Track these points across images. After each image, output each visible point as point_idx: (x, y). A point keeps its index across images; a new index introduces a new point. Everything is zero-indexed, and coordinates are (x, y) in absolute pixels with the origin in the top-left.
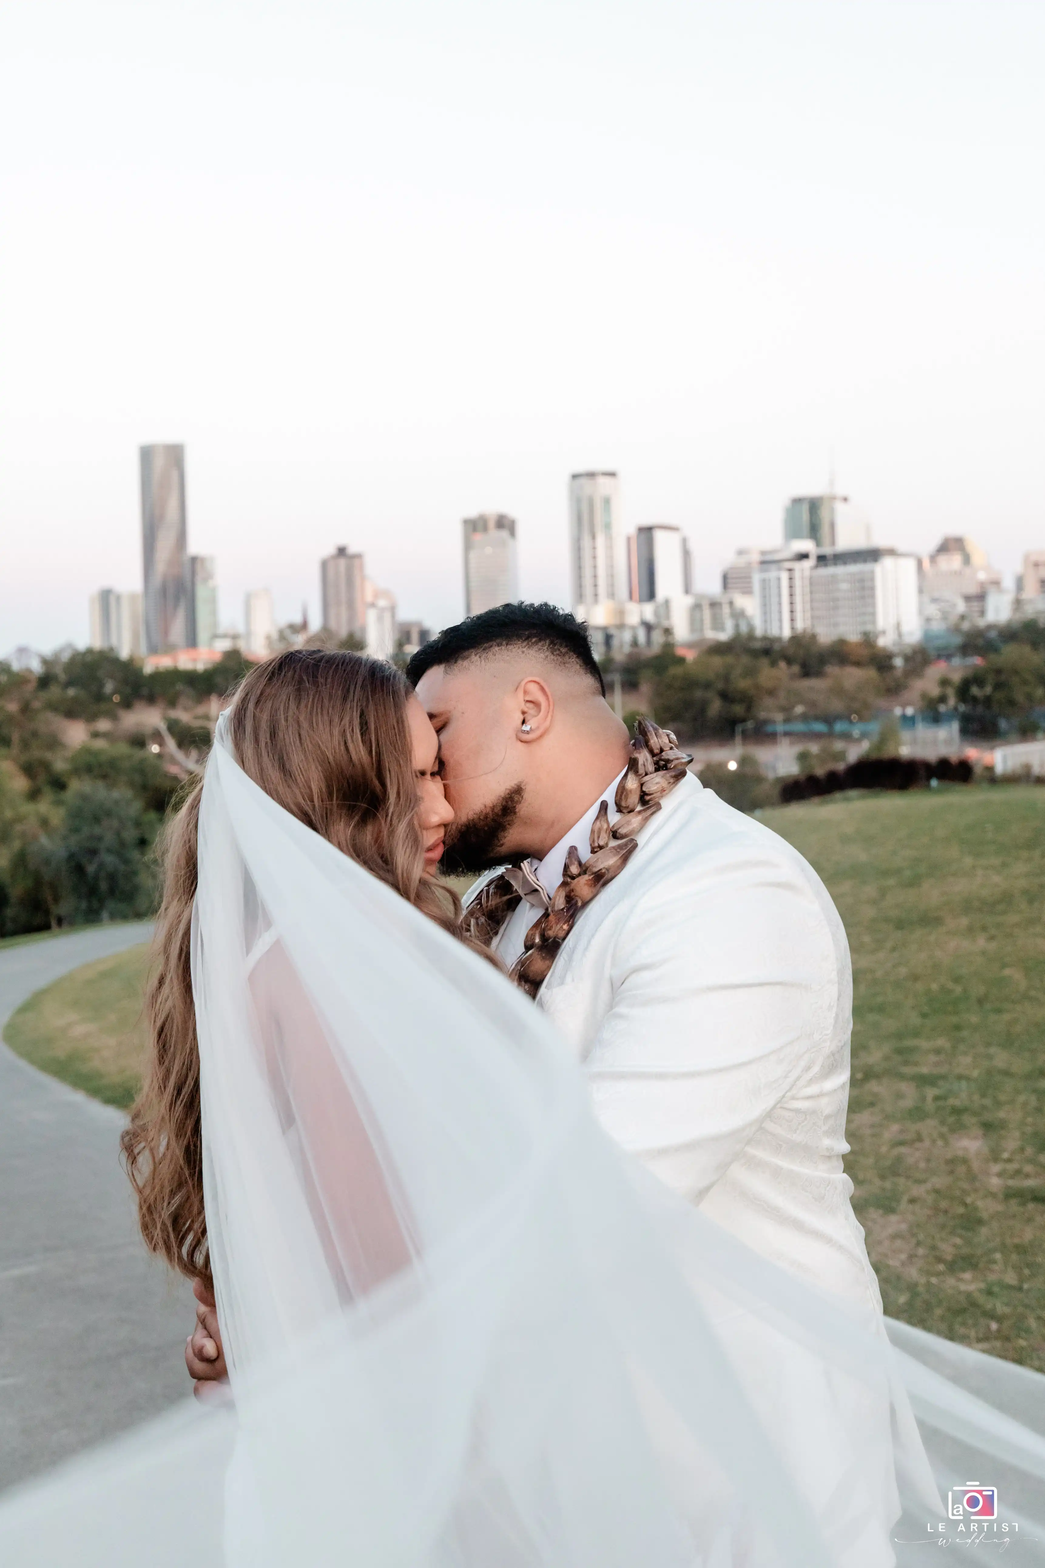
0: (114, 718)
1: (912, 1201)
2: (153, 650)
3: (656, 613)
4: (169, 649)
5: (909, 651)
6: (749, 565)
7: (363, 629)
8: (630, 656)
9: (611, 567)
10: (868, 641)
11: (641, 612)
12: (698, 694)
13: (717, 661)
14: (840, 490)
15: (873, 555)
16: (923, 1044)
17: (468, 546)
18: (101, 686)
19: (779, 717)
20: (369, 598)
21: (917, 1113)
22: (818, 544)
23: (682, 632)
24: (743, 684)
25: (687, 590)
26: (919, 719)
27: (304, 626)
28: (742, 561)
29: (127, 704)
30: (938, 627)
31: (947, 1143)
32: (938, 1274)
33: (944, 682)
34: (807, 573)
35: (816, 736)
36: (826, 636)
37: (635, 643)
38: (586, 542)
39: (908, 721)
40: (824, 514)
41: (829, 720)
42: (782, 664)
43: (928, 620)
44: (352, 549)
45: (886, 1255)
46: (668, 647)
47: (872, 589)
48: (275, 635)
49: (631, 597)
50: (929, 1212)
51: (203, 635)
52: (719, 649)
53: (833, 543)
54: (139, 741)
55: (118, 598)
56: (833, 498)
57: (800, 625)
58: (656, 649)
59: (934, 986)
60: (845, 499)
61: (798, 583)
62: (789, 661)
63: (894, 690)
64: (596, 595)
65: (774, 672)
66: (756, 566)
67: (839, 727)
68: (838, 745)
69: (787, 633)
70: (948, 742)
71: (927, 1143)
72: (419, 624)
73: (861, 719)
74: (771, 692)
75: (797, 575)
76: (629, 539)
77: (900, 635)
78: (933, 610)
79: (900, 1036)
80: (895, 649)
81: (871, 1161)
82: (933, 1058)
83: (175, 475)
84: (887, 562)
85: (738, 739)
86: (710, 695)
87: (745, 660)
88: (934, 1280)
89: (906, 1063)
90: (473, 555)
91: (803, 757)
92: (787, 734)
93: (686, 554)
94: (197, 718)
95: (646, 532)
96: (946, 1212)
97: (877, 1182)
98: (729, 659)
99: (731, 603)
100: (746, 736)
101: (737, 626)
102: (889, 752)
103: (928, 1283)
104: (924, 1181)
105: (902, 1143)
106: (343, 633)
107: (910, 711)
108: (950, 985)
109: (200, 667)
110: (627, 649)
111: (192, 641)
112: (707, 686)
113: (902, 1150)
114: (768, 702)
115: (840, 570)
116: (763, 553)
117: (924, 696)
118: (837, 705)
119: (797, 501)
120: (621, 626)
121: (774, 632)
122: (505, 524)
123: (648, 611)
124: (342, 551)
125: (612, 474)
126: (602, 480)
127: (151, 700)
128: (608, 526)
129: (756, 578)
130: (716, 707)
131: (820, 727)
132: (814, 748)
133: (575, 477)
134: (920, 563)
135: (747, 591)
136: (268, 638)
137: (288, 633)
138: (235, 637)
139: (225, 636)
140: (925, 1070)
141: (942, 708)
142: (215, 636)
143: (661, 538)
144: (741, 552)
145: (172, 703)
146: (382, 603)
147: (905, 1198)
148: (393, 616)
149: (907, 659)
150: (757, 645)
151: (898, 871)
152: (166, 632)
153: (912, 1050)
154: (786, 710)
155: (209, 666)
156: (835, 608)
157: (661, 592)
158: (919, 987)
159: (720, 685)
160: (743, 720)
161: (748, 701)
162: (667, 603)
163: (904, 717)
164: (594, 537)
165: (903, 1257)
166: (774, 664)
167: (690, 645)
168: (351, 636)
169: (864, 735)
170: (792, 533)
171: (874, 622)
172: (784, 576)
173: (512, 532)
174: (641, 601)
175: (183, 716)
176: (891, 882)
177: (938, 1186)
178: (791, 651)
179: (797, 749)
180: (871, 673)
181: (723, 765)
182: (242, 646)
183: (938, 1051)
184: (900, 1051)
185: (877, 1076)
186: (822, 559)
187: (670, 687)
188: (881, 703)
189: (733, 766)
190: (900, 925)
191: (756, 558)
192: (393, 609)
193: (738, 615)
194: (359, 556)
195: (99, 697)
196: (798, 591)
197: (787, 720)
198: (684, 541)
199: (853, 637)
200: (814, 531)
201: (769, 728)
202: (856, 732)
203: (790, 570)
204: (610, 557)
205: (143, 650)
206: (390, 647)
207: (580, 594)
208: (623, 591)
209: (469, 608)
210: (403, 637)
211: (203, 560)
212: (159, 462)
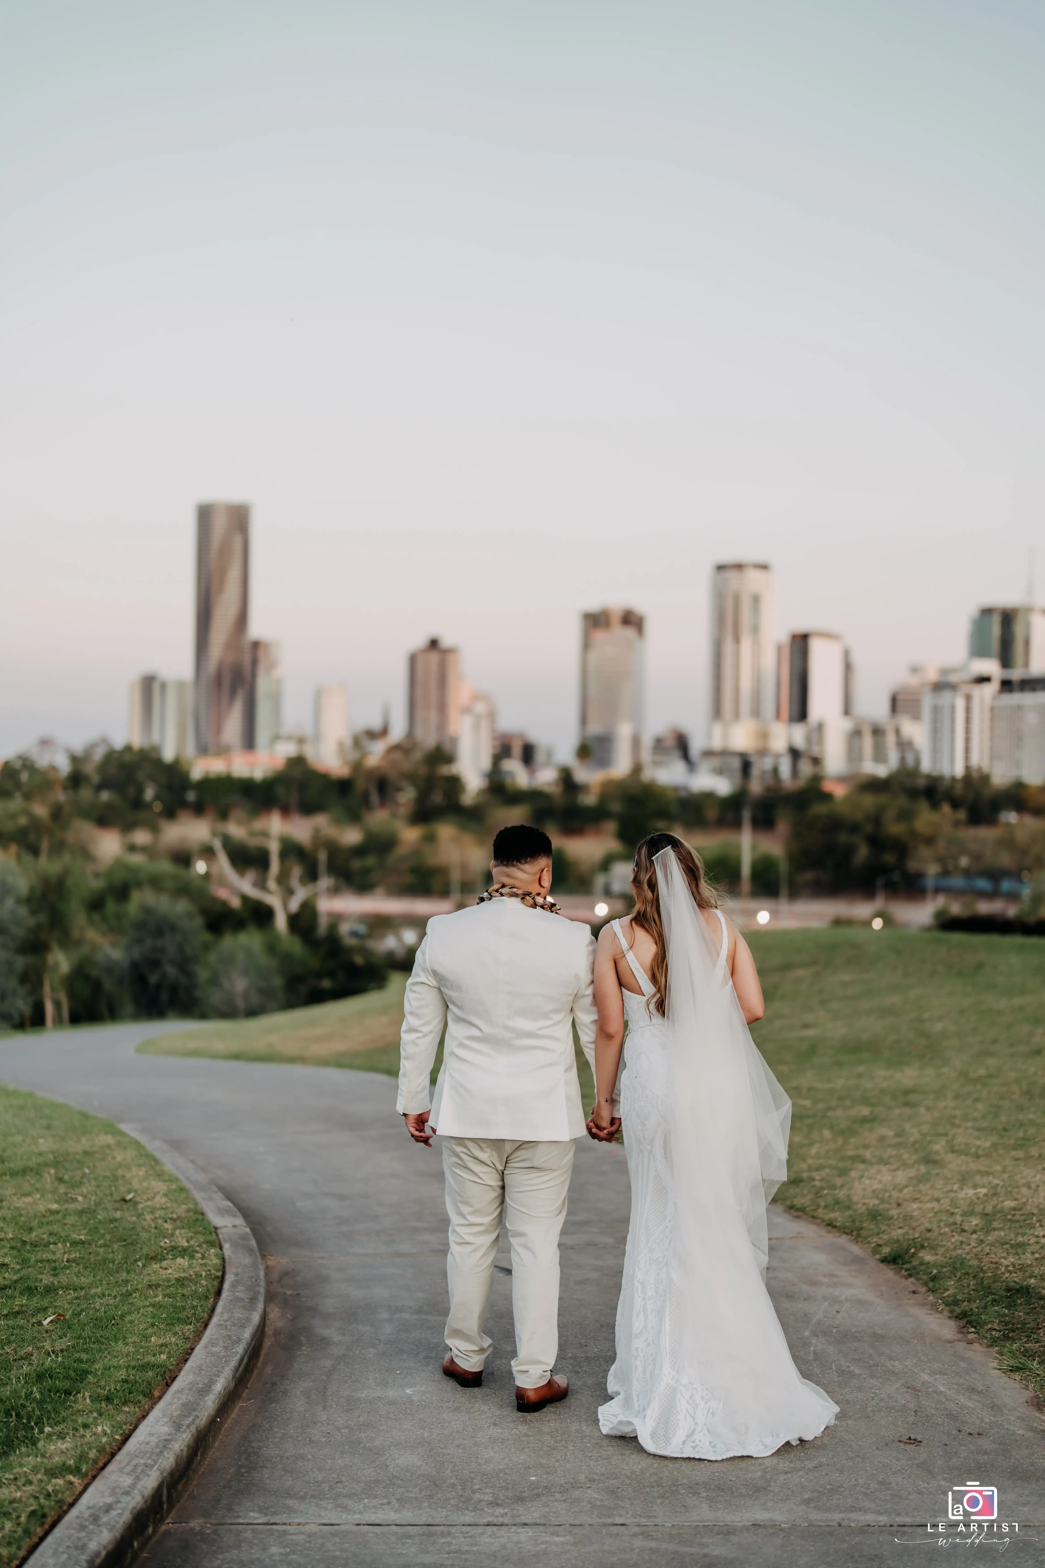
0: (155, 829)
2: (203, 750)
3: (808, 739)
4: (223, 751)
6: (923, 685)
7: (454, 741)
8: (768, 789)
9: (757, 679)
11: (790, 736)
12: (843, 838)
13: (869, 801)
17: (586, 645)
18: (140, 790)
19: (933, 869)
20: (464, 701)
22: (1007, 665)
23: (835, 762)
24: (894, 828)
25: (846, 712)
27: (384, 732)
28: (913, 681)
29: (170, 813)
34: (987, 700)
36: (1003, 776)
37: (777, 773)
38: (728, 647)
40: (1020, 628)
41: (995, 876)
42: (946, 809)
44: (447, 641)
46: (817, 779)
48: (348, 742)
49: (778, 715)
51: (263, 735)
52: (873, 785)
53: (1026, 664)
54: (183, 858)
55: (163, 686)
56: (1030, 610)
57: (975, 762)
58: (801, 783)
61: (976, 712)
62: (956, 804)
64: (736, 711)
65: (934, 817)
66: (931, 687)
67: (1002, 885)
69: (957, 771)
72: (521, 737)
74: (930, 841)
75: (976, 700)
76: (779, 649)
83: (238, 541)
85: (881, 891)
86: (858, 838)
87: (902, 801)
90: (592, 657)
93: (848, 668)
94: (253, 834)
95: (801, 640)
98: (883, 798)
99: (898, 732)
101: (903, 759)
106: (430, 742)
109: (259, 774)
110: (767, 780)
111: (249, 742)
112: (854, 828)
114: (924, 852)
115: (1026, 699)
116: (941, 672)
118: (1006, 860)
119: (990, 611)
120: (763, 752)
121: (943, 768)
122: (632, 620)
123: (798, 735)
124: (434, 644)
125: (764, 567)
126: (751, 573)
127: (198, 809)
128: (756, 629)
129: (927, 702)
130: (862, 853)
131: (981, 884)
133: (719, 568)
135: (916, 716)
136: (341, 745)
137: (364, 739)
138: (301, 741)
139: (289, 738)
142: (276, 738)
143: (817, 646)
144: (915, 670)
145: (224, 815)
146: (479, 709)
148: (492, 724)
150: (921, 783)
152: (219, 729)
154: (945, 862)
155: (269, 774)
156: (1019, 746)
157: (816, 709)
159: (869, 828)
160: (890, 870)
161: (902, 849)
162: (820, 727)
164: (737, 640)
166: (936, 806)
167: (842, 779)
168: (438, 747)
170: (977, 650)
172: (960, 701)
173: (640, 630)
174: (790, 721)
175: (236, 830)
178: (960, 793)
182: (310, 753)
186: (1008, 684)
187: (811, 826)
189: (876, 924)
191: (932, 677)
192: (492, 716)
193: (904, 745)
194: (454, 650)
195: (138, 804)
196: (976, 721)
197: (942, 875)
198: (847, 654)
199: (1035, 779)
200: (1004, 650)
201: (920, 884)
202: (1025, 894)
203: (968, 695)
204: (757, 666)
205: (190, 751)
206: (486, 763)
207: (717, 712)
208: (769, 708)
209: (584, 720)
210: (503, 751)
211: (266, 646)
212: (220, 525)
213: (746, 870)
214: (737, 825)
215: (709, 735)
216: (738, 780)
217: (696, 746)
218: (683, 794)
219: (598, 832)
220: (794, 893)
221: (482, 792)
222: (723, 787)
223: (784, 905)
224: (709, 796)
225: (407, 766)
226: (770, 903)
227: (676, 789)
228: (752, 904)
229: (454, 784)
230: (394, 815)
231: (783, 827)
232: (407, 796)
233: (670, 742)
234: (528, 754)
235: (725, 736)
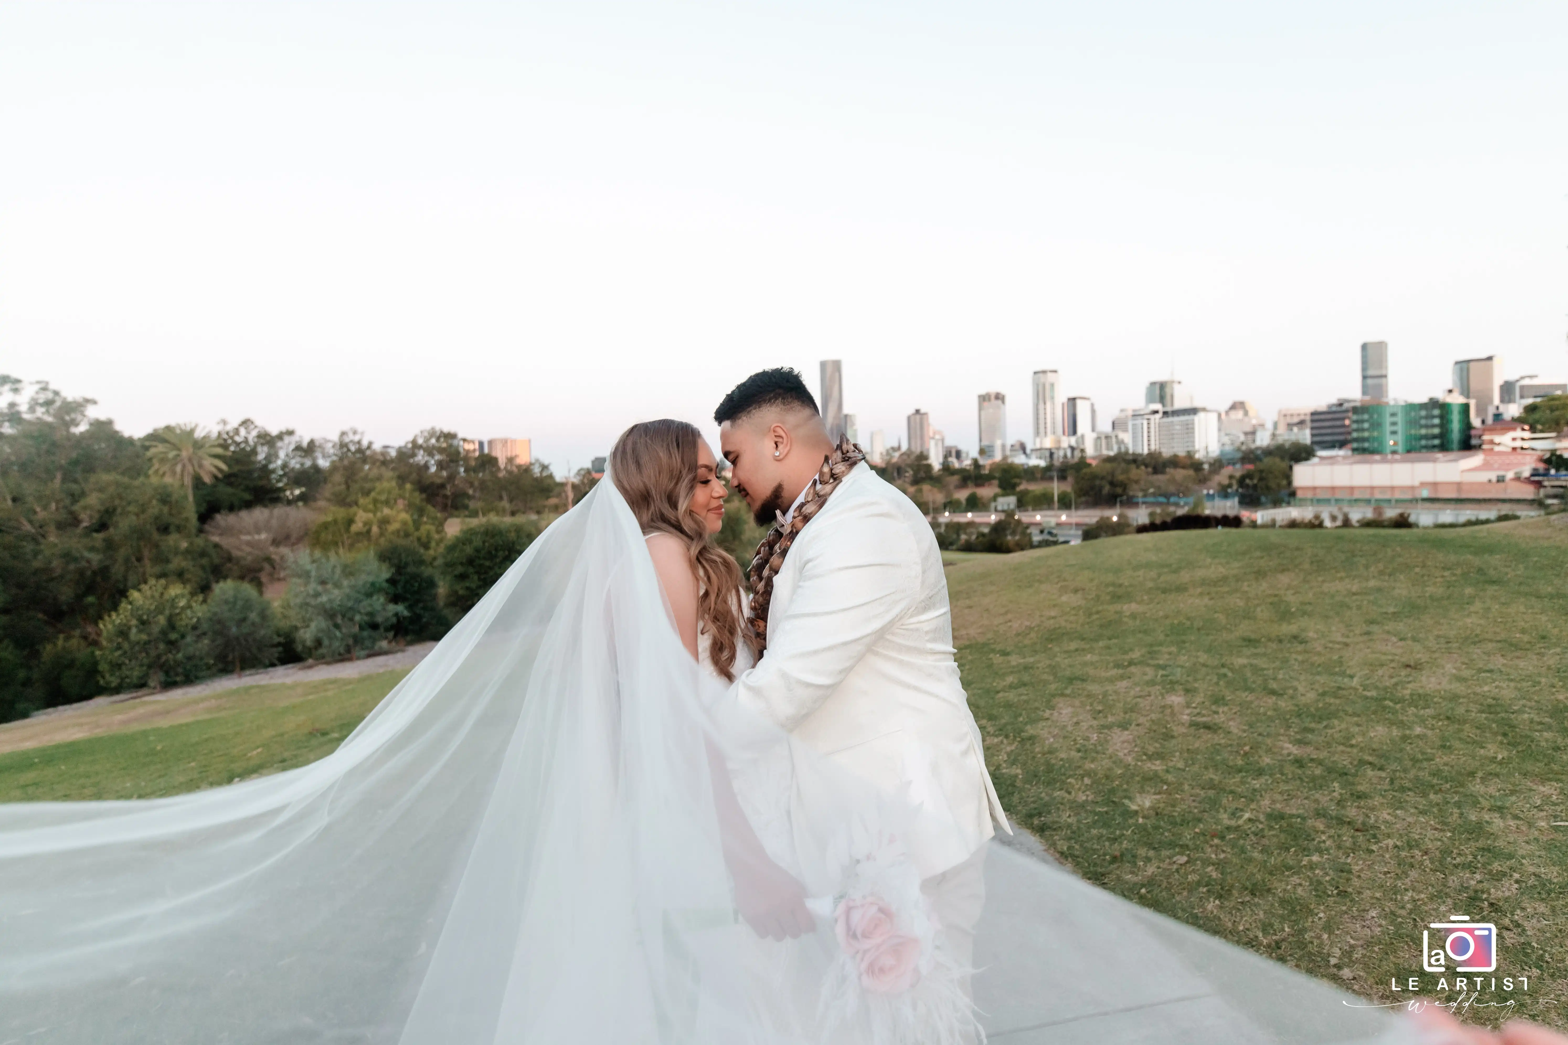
1: (1138, 725)
3: (1077, 442)
5: (1212, 461)
6: (1127, 416)
7: (928, 450)
8: (1062, 463)
9: (1053, 419)
10: (1190, 455)
11: (1069, 441)
12: (1097, 482)
13: (1108, 466)
14: (1177, 378)
15: (1194, 411)
16: (1164, 649)
17: (980, 409)
19: (1140, 494)
20: (931, 434)
21: (1152, 683)
22: (1164, 406)
23: (1090, 451)
24: (1121, 477)
25: (1093, 430)
26: (1216, 496)
27: (899, 448)
28: (1123, 415)
30: (1228, 448)
31: (1163, 698)
32: (1142, 761)
33: (1231, 477)
34: (1157, 421)
35: (1159, 504)
36: (1167, 453)
37: (1065, 456)
38: (1041, 406)
39: (1210, 497)
40: (1168, 390)
41: (1167, 496)
42: (1143, 467)
43: (1223, 445)
44: (922, 411)
45: (1117, 750)
46: (1083, 459)
47: (1193, 428)
48: (885, 453)
49: (1064, 433)
50: (1146, 731)
52: (1109, 460)
53: (1172, 404)
56: (1173, 382)
57: (1153, 447)
58: (1076, 460)
59: (1176, 622)
60: (1179, 383)
61: (1152, 425)
62: (1146, 466)
63: (1203, 480)
64: (1046, 433)
65: (1139, 471)
66: (1130, 417)
67: (1172, 499)
68: (1172, 509)
69: (1146, 451)
70: (1232, 508)
71: (1152, 697)
72: (955, 447)
73: (1185, 496)
74: (1137, 482)
75: (1152, 422)
76: (1063, 404)
77: (1207, 453)
78: (1226, 440)
79: (1151, 645)
80: (1204, 460)
81: (1121, 705)
82: (1167, 656)
83: (837, 375)
84: (1201, 415)
85: (1118, 505)
86: (1104, 483)
87: (1123, 465)
88: (1139, 763)
89: (1152, 658)
90: (983, 413)
91: (1151, 515)
92: (1144, 503)
93: (1093, 412)
95: (1073, 401)
96: (1155, 731)
97: (1122, 714)
98: (1114, 465)
99: (1116, 437)
100: (1122, 504)
101: (1120, 448)
102: (1199, 511)
103: (1136, 764)
104: (1148, 715)
105: (1140, 697)
106: (918, 451)
107: (1211, 492)
108: (1184, 621)
110: (1061, 460)
112: (1103, 478)
113: (1138, 700)
114: (1135, 486)
115: (1175, 419)
116: (1134, 411)
117: (1220, 484)
118: (1172, 489)
119: (1153, 384)
120: (1058, 449)
121: (1139, 451)
122: (999, 397)
123: (1073, 441)
124: (918, 411)
125: (1055, 371)
126: (1049, 374)
128: (1052, 398)
129: (1130, 424)
130: (1107, 489)
131: (1162, 499)
132: (1158, 510)
133: (1035, 373)
134: (1219, 415)
135: (1125, 430)
136: (881, 454)
137: (891, 451)
140: (1161, 662)
141: (1229, 490)
143: (1079, 403)
144: (1122, 411)
146: (937, 437)
147: (1134, 723)
148: (943, 443)
149: (1211, 465)
150: (1131, 458)
151: (1169, 566)
153: (1155, 652)
154: (1145, 491)
156: (1173, 439)
157: (1080, 430)
158: (1168, 622)
159: (1109, 478)
160: (1121, 496)
161: (1124, 486)
162: (1083, 436)
163: (1208, 495)
164: (1045, 403)
165: (1126, 751)
166: (1138, 467)
167: (1094, 458)
168: (922, 453)
169: (1186, 504)
170: (1150, 400)
171: (1194, 446)
172: (1145, 422)
173: (1003, 402)
174: (1069, 435)
176: (1166, 570)
177: (1154, 718)
178: (1147, 461)
179: (1149, 510)
180: (1191, 472)
181: (1109, 518)
183: (1170, 654)
184: (1149, 653)
185: (1135, 664)
186: (1165, 414)
187: (1083, 478)
188: (1197, 487)
189: (1115, 519)
190: (1164, 591)
191: (1130, 413)
192: (943, 440)
193: (1120, 442)
194: (926, 414)
196: (1152, 430)
197: (1145, 496)
198: (1092, 405)
199: (1182, 453)
200: (1162, 400)
201: (1135, 500)
202: (1182, 503)
203: (1148, 419)
204: (1053, 413)
206: (941, 460)
207: (1037, 433)
208: (1059, 430)
209: (980, 440)
210: (947, 454)
211: (850, 416)
212: (829, 370)
213: (1056, 498)
214: (1051, 479)
215: (1035, 444)
216: (1048, 460)
217: (1029, 447)
218: (1026, 467)
219: (990, 485)
220: (1077, 508)
221: (939, 470)
222: (1042, 463)
223: (1073, 512)
224: (1036, 467)
225: (909, 462)
226: (1067, 512)
227: (1023, 465)
228: (1059, 512)
229: (929, 467)
230: (905, 481)
231: (1070, 479)
232: (910, 473)
233: (1018, 447)
234: (958, 454)
235: (1041, 443)
